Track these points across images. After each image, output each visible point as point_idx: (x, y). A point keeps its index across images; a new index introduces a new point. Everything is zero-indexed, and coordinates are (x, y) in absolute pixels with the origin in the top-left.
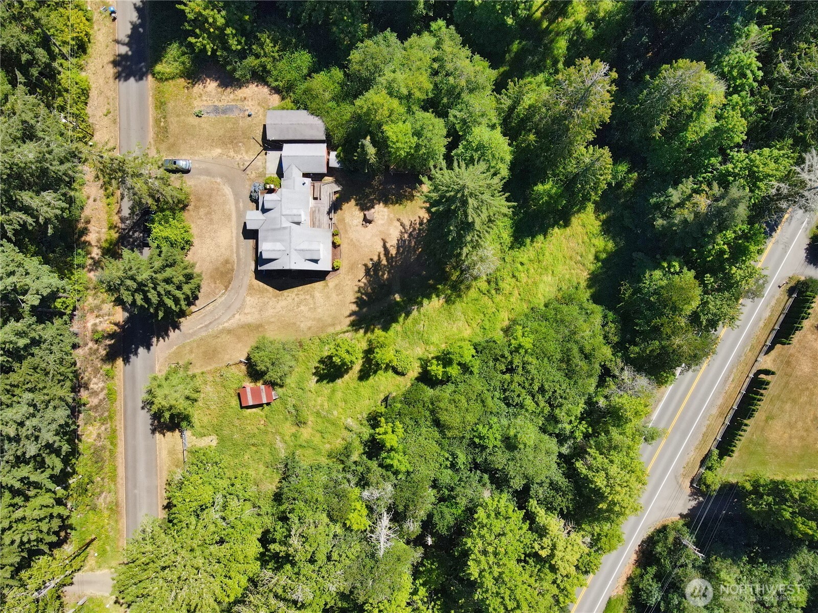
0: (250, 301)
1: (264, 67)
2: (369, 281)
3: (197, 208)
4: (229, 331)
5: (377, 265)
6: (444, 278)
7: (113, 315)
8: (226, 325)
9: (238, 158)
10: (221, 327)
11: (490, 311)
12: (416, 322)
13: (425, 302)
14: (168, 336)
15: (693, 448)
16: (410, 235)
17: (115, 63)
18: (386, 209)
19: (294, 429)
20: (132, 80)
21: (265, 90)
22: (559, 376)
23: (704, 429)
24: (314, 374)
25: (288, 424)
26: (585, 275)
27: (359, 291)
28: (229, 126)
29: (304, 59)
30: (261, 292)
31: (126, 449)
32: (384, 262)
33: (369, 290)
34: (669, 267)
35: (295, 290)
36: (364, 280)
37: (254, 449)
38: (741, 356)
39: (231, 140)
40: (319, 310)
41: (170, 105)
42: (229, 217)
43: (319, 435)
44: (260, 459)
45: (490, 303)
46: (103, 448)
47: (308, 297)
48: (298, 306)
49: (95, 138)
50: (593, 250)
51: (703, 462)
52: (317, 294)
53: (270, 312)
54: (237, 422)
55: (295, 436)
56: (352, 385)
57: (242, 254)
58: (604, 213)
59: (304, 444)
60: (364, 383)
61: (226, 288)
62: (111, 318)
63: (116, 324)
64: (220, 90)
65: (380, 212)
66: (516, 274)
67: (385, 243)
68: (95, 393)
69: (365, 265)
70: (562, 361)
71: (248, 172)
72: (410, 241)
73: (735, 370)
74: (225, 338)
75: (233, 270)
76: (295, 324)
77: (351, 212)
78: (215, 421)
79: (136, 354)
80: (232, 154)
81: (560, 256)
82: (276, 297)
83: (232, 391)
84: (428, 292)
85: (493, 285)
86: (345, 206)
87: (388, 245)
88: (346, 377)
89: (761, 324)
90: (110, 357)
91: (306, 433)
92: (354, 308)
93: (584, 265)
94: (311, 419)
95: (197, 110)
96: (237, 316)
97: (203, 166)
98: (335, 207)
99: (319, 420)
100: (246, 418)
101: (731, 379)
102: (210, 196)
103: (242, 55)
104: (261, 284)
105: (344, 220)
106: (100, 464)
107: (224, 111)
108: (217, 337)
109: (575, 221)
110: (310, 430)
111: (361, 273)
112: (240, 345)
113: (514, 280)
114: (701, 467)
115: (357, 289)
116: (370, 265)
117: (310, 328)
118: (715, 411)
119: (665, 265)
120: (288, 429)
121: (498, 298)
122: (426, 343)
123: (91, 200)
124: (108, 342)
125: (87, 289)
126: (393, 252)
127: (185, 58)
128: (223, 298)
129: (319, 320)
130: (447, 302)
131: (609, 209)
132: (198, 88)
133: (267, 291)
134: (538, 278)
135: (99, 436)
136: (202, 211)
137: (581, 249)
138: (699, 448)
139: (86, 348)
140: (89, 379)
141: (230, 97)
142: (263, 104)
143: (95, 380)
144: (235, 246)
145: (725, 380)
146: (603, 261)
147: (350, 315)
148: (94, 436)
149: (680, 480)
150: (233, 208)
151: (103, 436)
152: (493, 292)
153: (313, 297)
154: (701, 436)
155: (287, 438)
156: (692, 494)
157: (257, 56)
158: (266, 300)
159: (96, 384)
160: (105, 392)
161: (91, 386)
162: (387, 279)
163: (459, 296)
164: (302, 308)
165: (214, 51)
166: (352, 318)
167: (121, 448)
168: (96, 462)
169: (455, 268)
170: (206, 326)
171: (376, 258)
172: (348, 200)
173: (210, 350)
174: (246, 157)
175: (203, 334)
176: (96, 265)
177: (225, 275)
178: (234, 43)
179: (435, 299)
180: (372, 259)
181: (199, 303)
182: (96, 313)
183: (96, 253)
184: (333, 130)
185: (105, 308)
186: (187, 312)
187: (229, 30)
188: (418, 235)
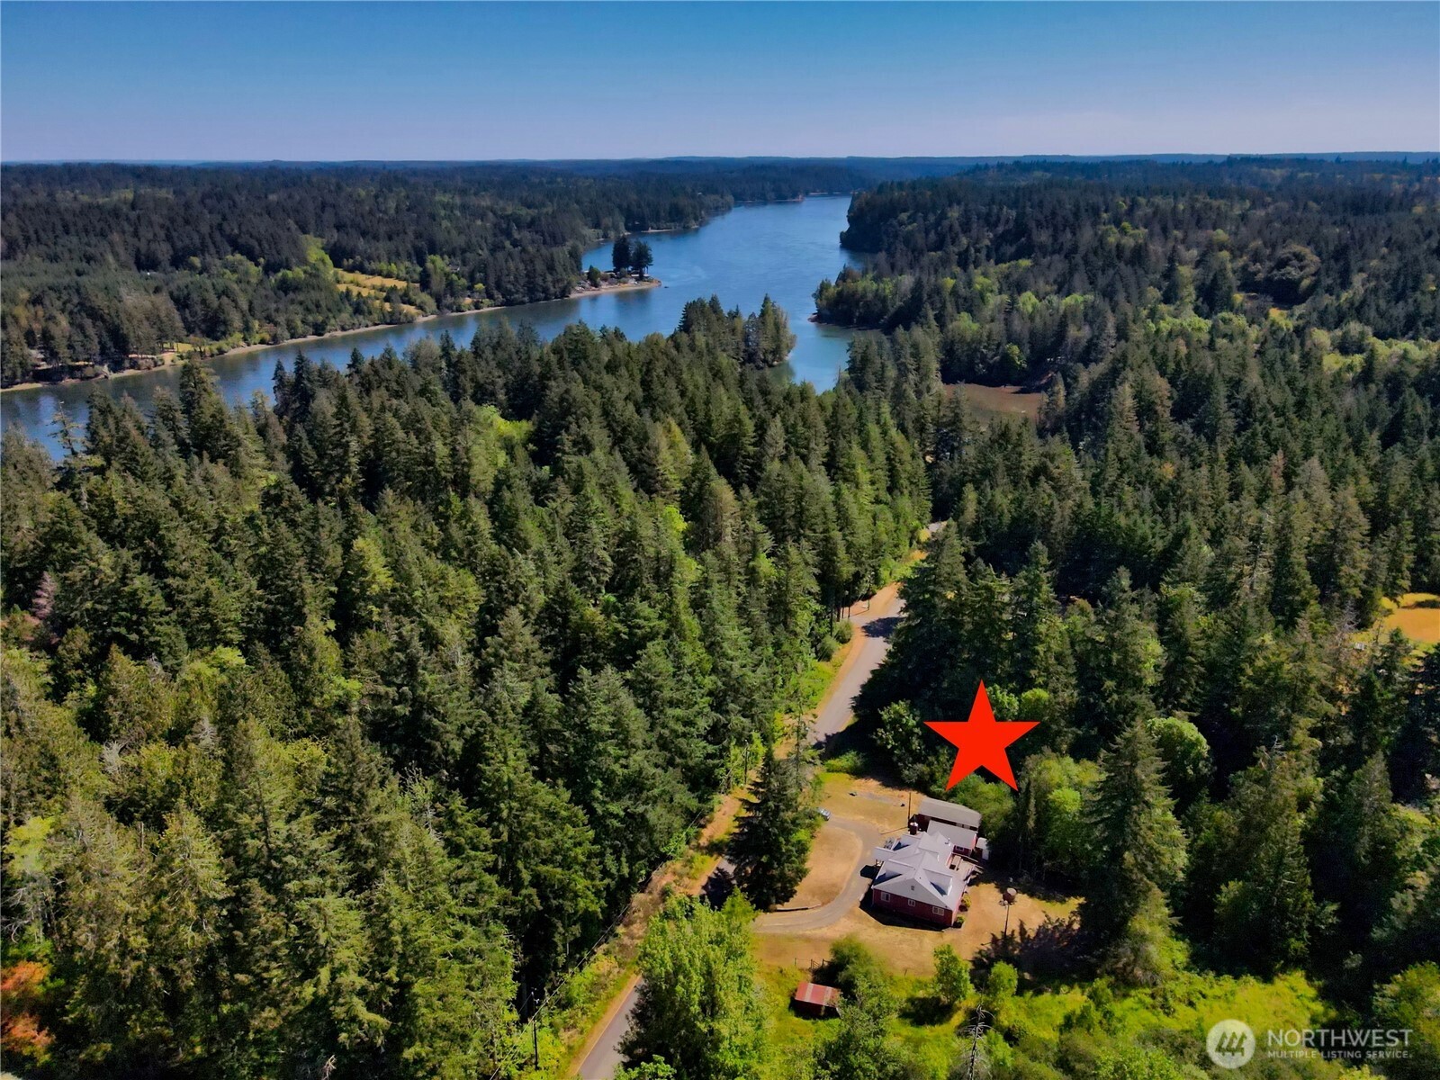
0: (845, 921)
1: (932, 775)
2: (994, 948)
4: (808, 939)
5: (1007, 939)
7: (690, 888)
8: (807, 932)
9: (878, 826)
10: (801, 933)
12: (1047, 1003)
16: (1056, 928)
18: (1031, 900)
24: (897, 1010)
27: (979, 953)
28: (879, 806)
30: (862, 920)
32: (1018, 939)
33: (993, 955)
35: (903, 929)
36: (988, 946)
39: (880, 815)
40: (925, 955)
41: (828, 785)
42: (852, 858)
47: (915, 940)
48: (900, 944)
50: (1309, 1014)
52: (928, 941)
56: (943, 1037)
57: (853, 884)
60: (962, 1039)
61: (823, 904)
64: (880, 787)
65: (1023, 900)
67: (1022, 924)
69: (994, 936)
71: (886, 835)
72: (1054, 932)
74: (801, 944)
75: (837, 893)
76: (890, 958)
77: (989, 892)
80: (874, 822)
81: (1259, 1006)
82: (877, 928)
83: (787, 988)
84: (1069, 981)
85: (1160, 1001)
86: (983, 885)
87: (1026, 927)
88: (939, 1026)
95: (852, 792)
96: (825, 930)
97: (841, 823)
98: (975, 880)
102: (841, 839)
103: (918, 758)
104: (864, 913)
105: (980, 891)
106: (592, 996)
107: (878, 799)
108: (792, 940)
111: (987, 940)
112: (815, 955)
115: (977, 950)
116: (999, 937)
117: (907, 968)
121: (1166, 1018)
125: (680, 857)
126: (1031, 934)
127: (860, 759)
128: (815, 911)
131: (1325, 978)
132: (861, 781)
133: (870, 921)
135: (608, 973)
136: (826, 846)
141: (889, 792)
144: (848, 877)
148: (604, 970)
150: (859, 853)
151: (612, 976)
152: (1159, 1009)
153: (921, 942)
157: (930, 764)
158: (865, 928)
162: (1018, 955)
164: (905, 946)
165: (894, 748)
168: (590, 991)
170: (785, 926)
171: (1008, 933)
172: (987, 881)
173: (777, 946)
174: (887, 827)
175: (778, 931)
176: (699, 848)
177: (828, 895)
178: (916, 744)
179: (1077, 989)
180: (1004, 934)
181: (787, 906)
182: (676, 878)
183: (703, 842)
184: (990, 817)
185: (686, 880)
186: (772, 907)
187: (916, 730)
188: (1065, 931)
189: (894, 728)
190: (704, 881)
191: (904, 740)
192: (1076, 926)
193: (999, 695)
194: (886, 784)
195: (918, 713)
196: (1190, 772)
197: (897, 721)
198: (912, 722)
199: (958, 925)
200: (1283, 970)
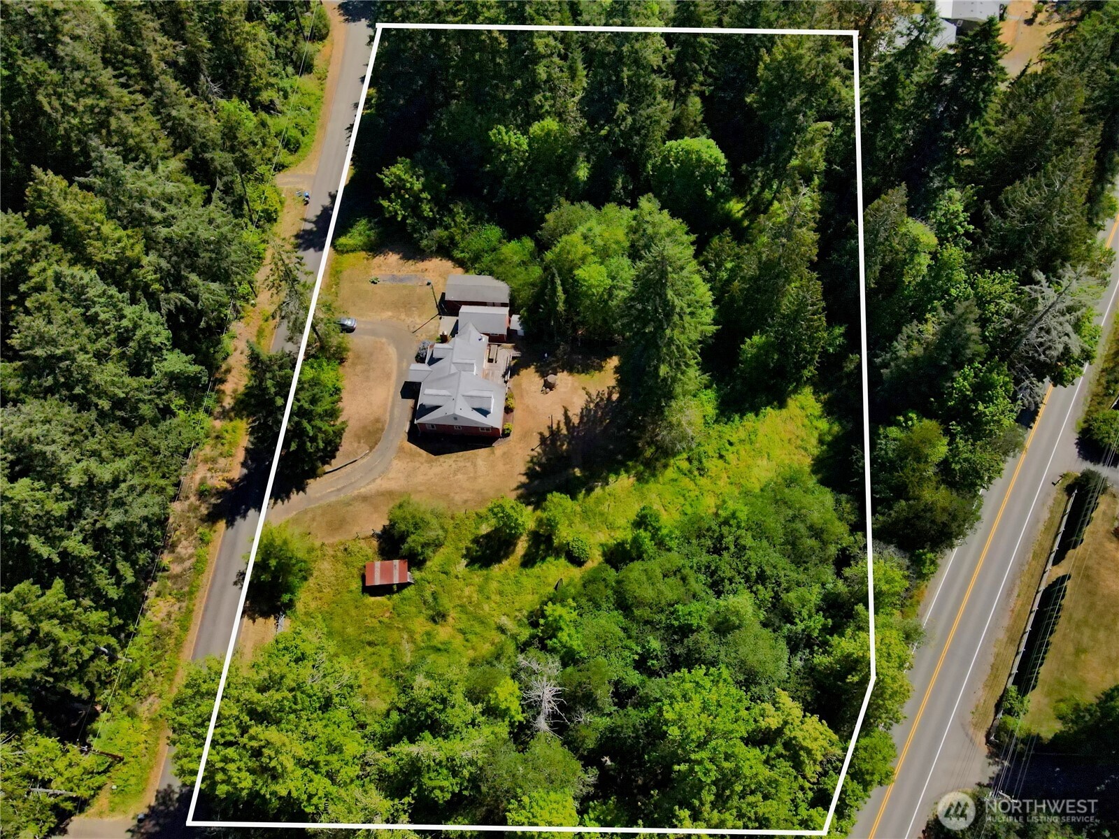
0: (398, 465)
1: (452, 238)
2: (544, 451)
3: (354, 364)
4: (365, 499)
5: (554, 434)
6: (634, 453)
7: (229, 471)
8: (363, 490)
9: (409, 321)
10: (356, 492)
11: (692, 494)
12: (599, 501)
13: (612, 478)
14: (288, 497)
15: (981, 685)
16: (597, 405)
17: (297, 236)
18: (570, 378)
19: (429, 626)
20: (312, 250)
21: (449, 264)
22: (783, 562)
23: (992, 660)
24: (464, 556)
25: (422, 619)
26: (808, 461)
27: (532, 461)
28: (405, 292)
29: (493, 232)
30: (412, 455)
31: (199, 638)
32: (564, 431)
33: (544, 460)
34: (906, 422)
35: (454, 456)
36: (538, 450)
37: (369, 649)
38: (1022, 565)
39: (405, 304)
40: (480, 480)
41: (345, 274)
42: (388, 376)
43: (461, 637)
44: (376, 664)
45: (692, 486)
46: (170, 633)
47: (468, 464)
48: (455, 474)
49: (258, 300)
50: (816, 435)
51: (998, 707)
52: (480, 462)
53: (420, 478)
54: (353, 612)
55: (428, 634)
56: (511, 574)
57: (396, 412)
58: (825, 393)
59: (440, 646)
60: (529, 571)
61: (371, 449)
62: (226, 475)
63: (229, 481)
64: (401, 262)
65: (562, 379)
66: (724, 453)
67: (566, 411)
68: (180, 560)
69: (541, 434)
70: (787, 543)
71: (418, 333)
72: (596, 412)
73: (1018, 582)
74: (359, 507)
75: (382, 430)
76: (447, 495)
77: (530, 378)
78: (326, 608)
79: (244, 516)
80: (403, 316)
81: (777, 438)
82: (429, 462)
83: (355, 572)
84: (615, 467)
85: (695, 463)
86: (523, 372)
87: (570, 414)
88: (505, 563)
89: (1041, 527)
90: (212, 518)
91: (443, 633)
92: (524, 479)
93: (806, 450)
94: (453, 614)
95: (373, 278)
96: (378, 481)
97: (369, 327)
98: (513, 370)
99: (464, 617)
100: (366, 606)
101: (1016, 593)
102: (371, 354)
103: (432, 224)
104: (414, 447)
105: (520, 385)
106: (159, 652)
107: (401, 280)
108: (349, 504)
109: (792, 403)
110: (449, 629)
111: (536, 442)
112: (375, 516)
113: (721, 461)
114: (997, 713)
115: (529, 459)
116: (547, 434)
117: (465, 502)
118: (1002, 635)
119: (901, 418)
120: (420, 625)
121: (703, 481)
122: (611, 527)
123: (238, 352)
124: (213, 501)
125: (207, 436)
126: (576, 420)
127: (372, 233)
128: (365, 460)
129: (479, 492)
130: (638, 480)
131: (830, 389)
132: (379, 259)
133: (420, 455)
134: (750, 461)
135: (169, 615)
136: (359, 368)
137: (802, 433)
138: (989, 685)
139: (187, 503)
140: (179, 540)
141: (412, 267)
142: (444, 276)
143: (184, 543)
144: (390, 404)
145: (1008, 593)
146: (829, 444)
147: (518, 488)
148: (162, 615)
149: (971, 731)
150: (395, 368)
151: (173, 617)
152: (696, 473)
153: (475, 465)
154: (988, 668)
155: (417, 637)
156: (991, 755)
157: (447, 228)
158: (417, 464)
159: (185, 548)
160: (193, 560)
161: (179, 549)
162: (567, 450)
163: (654, 475)
164: (460, 476)
165: (404, 218)
166: (520, 491)
167: (192, 636)
168: (155, 649)
169: (649, 444)
170: (339, 490)
171: (555, 427)
172: (527, 366)
173: (336, 519)
174: (418, 321)
175: (333, 499)
176: (224, 415)
177: (373, 435)
178: (426, 209)
179: (624, 475)
180: (550, 428)
181: (335, 463)
182: (209, 465)
183: (228, 402)
184: (518, 290)
185: (222, 462)
186: (319, 471)
187: (424, 195)
188: (606, 405)
189: (399, 196)
190: (241, 455)
191: (413, 206)
192: (615, 397)
193: (506, 138)
194: (406, 257)
195: (421, 172)
196: (709, 193)
197: (399, 186)
198: (418, 186)
199: (506, 434)
200: (795, 391)
